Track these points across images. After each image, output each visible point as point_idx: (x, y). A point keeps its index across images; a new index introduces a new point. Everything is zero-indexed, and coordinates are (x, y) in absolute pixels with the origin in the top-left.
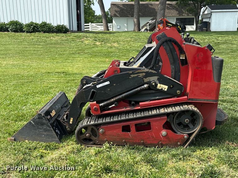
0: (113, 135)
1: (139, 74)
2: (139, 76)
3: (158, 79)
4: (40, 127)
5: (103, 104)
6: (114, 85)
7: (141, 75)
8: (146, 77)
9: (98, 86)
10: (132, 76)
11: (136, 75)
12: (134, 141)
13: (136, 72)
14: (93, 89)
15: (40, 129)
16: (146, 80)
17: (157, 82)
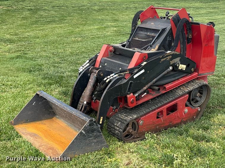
0: (150, 124)
1: (167, 58)
2: (167, 60)
3: (180, 60)
4: (90, 135)
5: (137, 94)
6: (148, 72)
7: (168, 58)
8: (171, 59)
9: (135, 77)
10: (162, 60)
11: (165, 59)
12: (165, 125)
13: (165, 56)
14: (131, 80)
15: (91, 137)
16: (172, 62)
17: (179, 62)
